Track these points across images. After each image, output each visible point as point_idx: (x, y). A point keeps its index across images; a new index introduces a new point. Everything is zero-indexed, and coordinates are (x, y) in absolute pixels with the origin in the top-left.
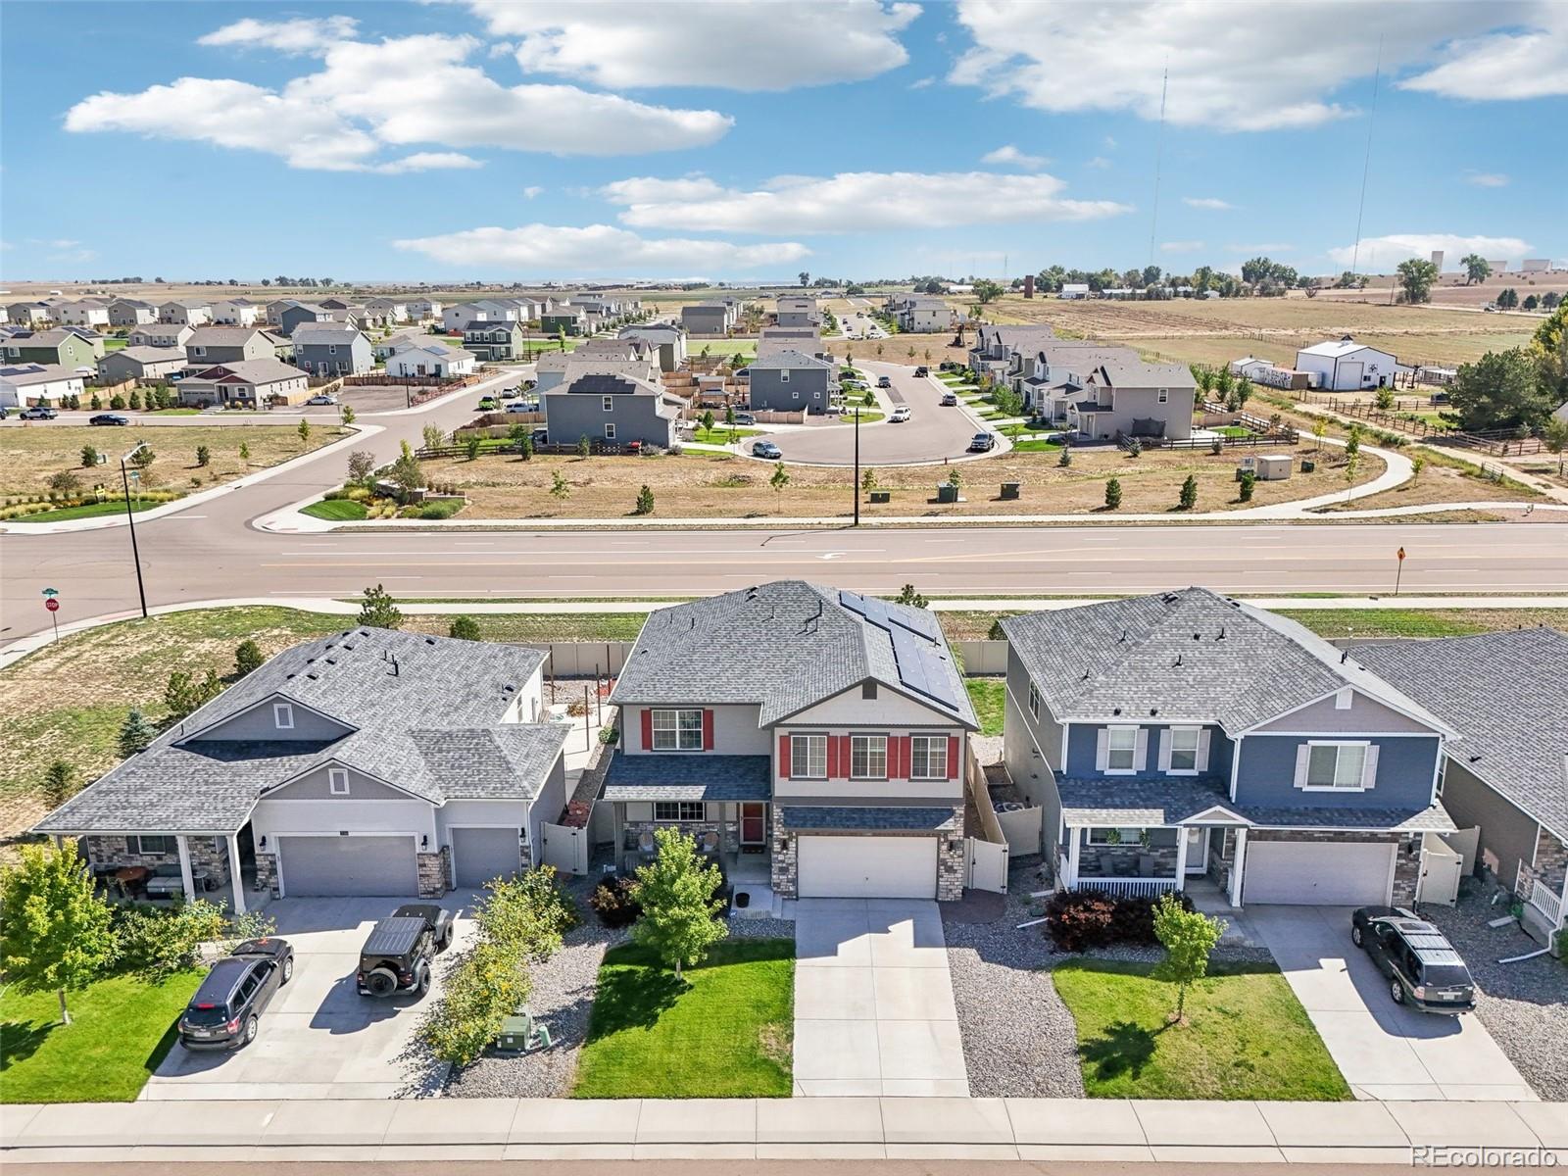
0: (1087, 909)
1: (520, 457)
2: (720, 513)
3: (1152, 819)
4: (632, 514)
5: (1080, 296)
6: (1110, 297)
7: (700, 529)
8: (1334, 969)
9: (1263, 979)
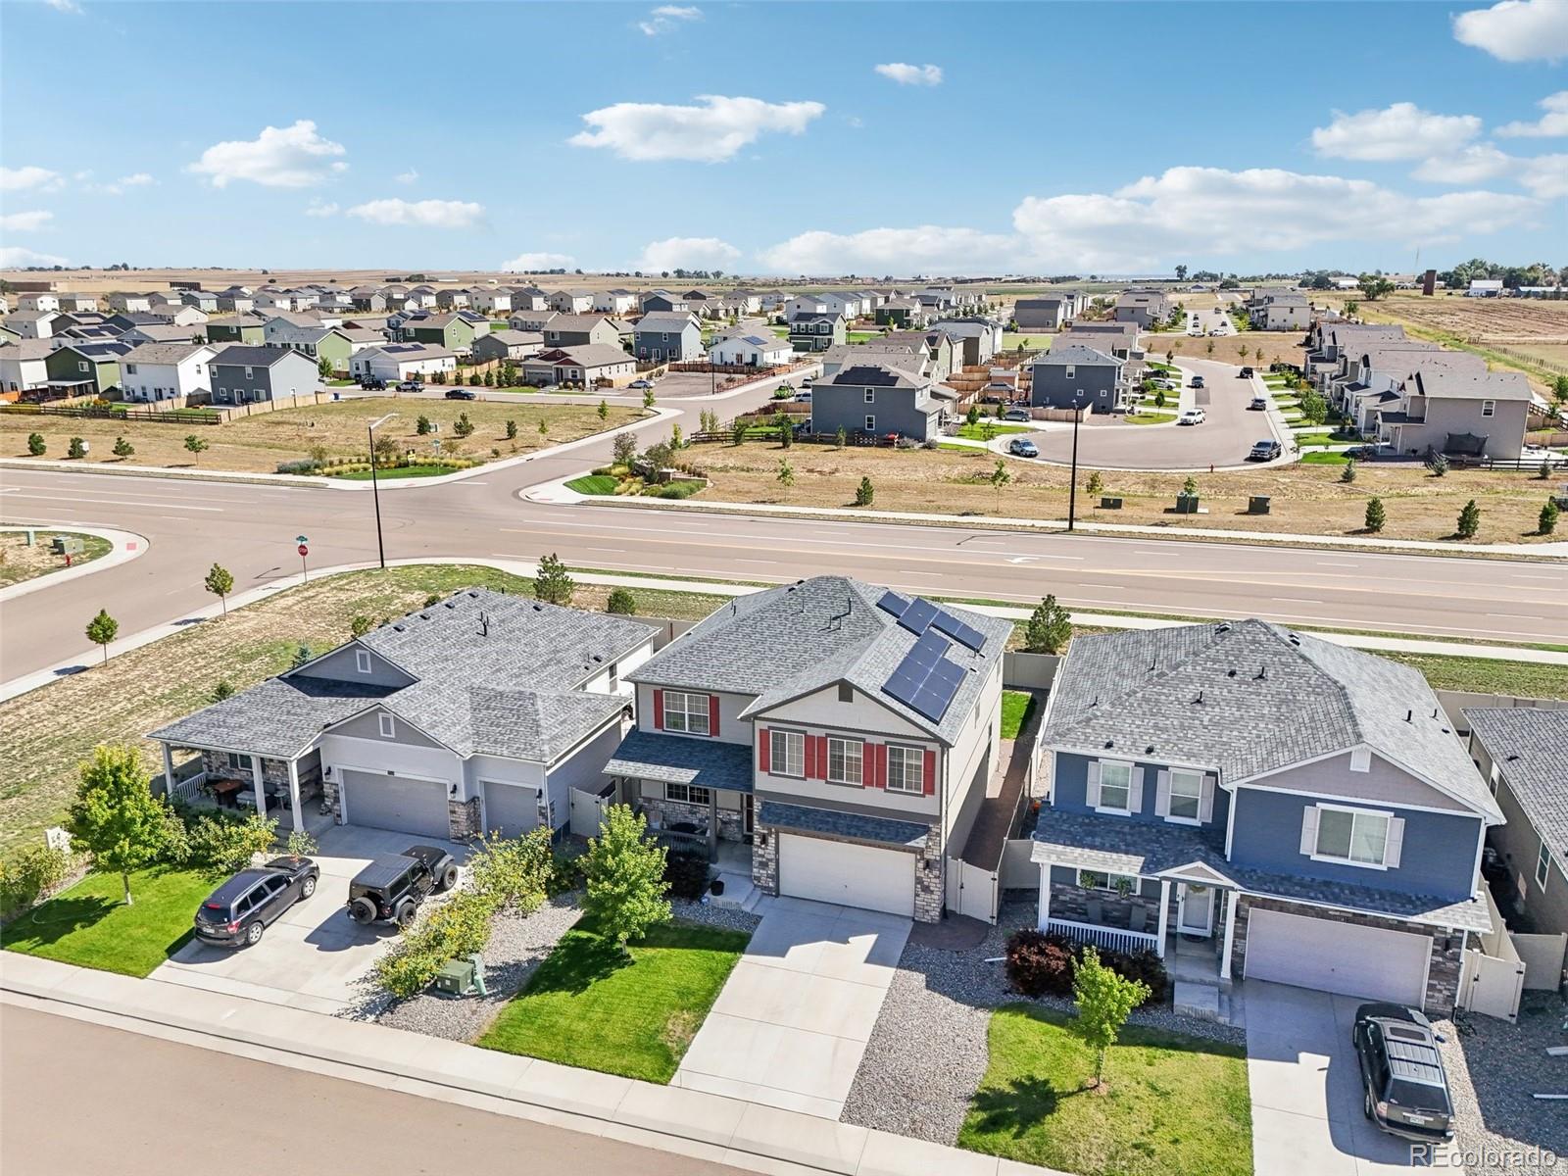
0: (1042, 952)
1: (781, 444)
2: (938, 510)
3: (1126, 866)
4: (851, 505)
5: (1491, 294)
6: (1528, 295)
7: (909, 524)
8: (1313, 1068)
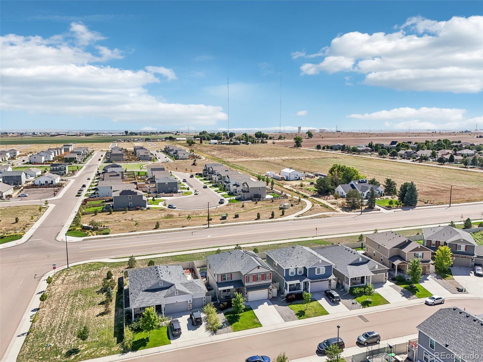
0: (292, 296)
1: (109, 213)
3: (298, 281)
4: (154, 229)
5: (216, 144)
6: (224, 144)
9: (315, 302)
